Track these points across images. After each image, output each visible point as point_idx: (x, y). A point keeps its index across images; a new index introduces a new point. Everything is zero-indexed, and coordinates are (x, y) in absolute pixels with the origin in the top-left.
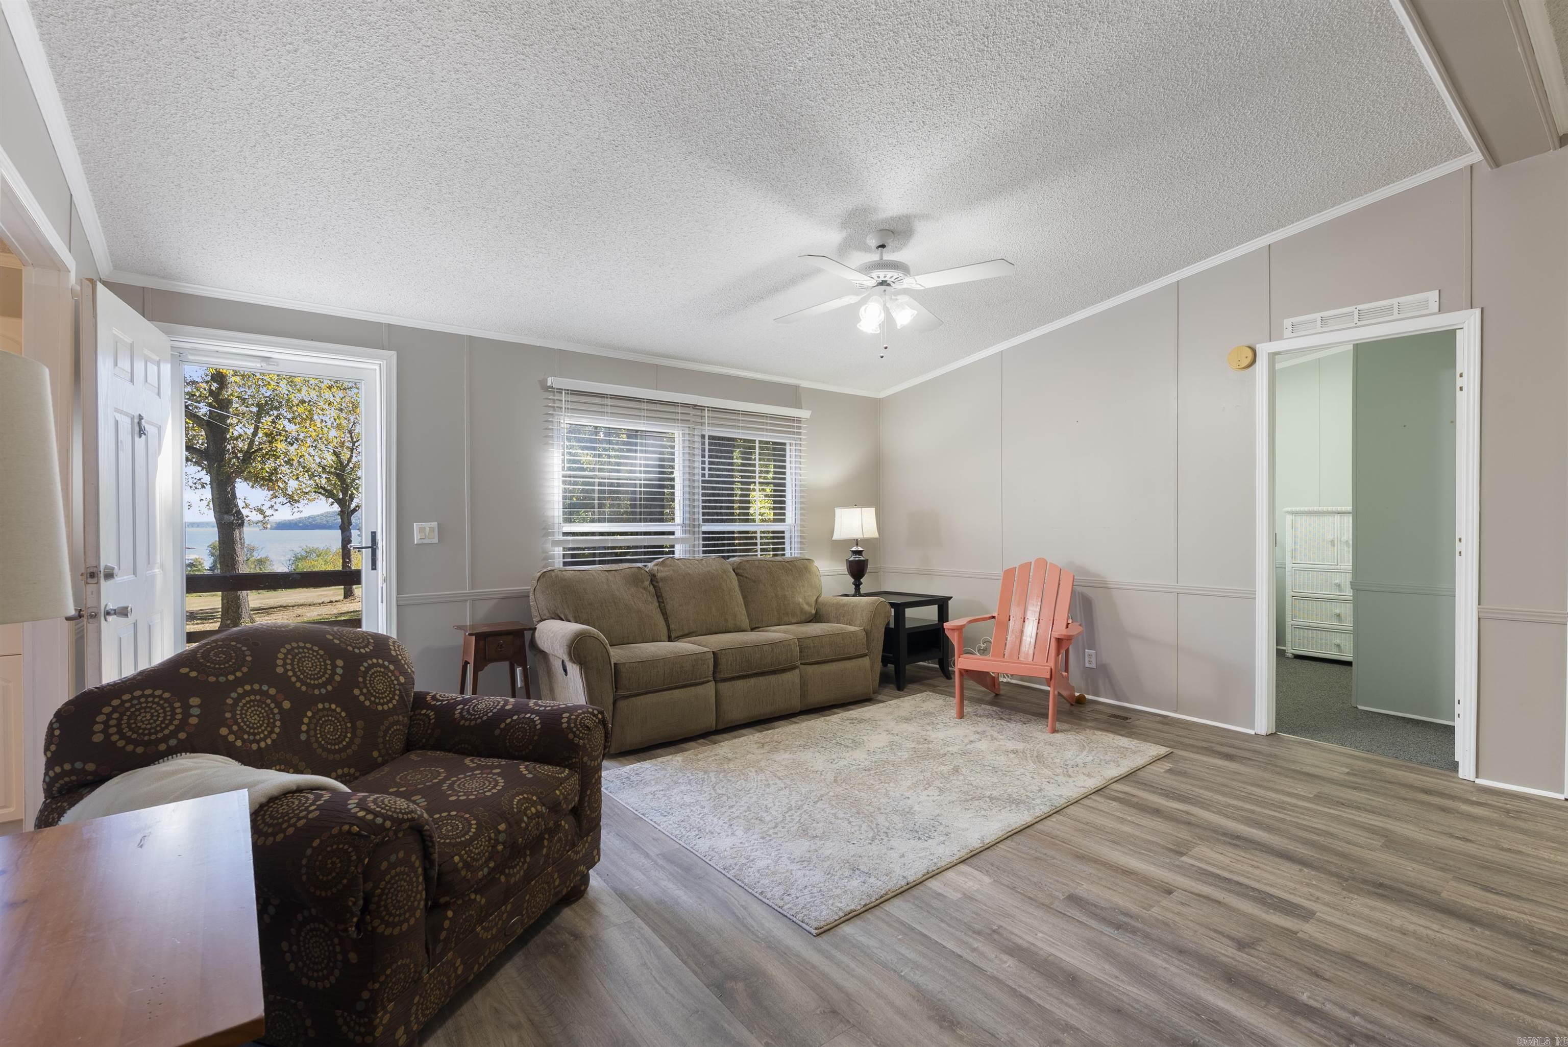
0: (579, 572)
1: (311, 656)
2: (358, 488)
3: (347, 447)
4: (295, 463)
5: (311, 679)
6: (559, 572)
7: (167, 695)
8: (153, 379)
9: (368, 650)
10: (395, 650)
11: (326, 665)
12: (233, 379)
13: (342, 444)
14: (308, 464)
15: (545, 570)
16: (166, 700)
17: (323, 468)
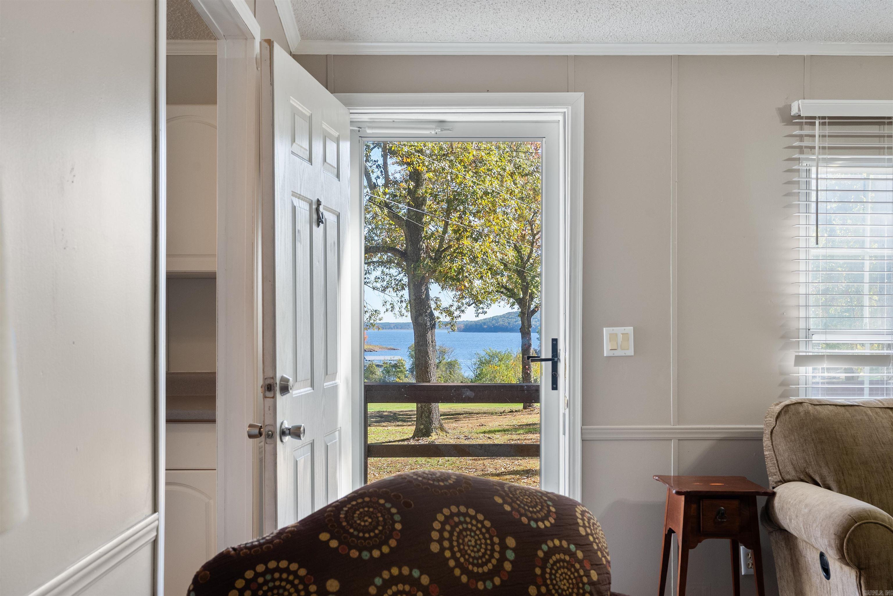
0: (842, 410)
1: (474, 528)
2: (537, 286)
3: (528, 241)
4: (479, 260)
5: (473, 565)
6: (810, 408)
7: (302, 572)
8: (332, 159)
9: (548, 524)
10: (584, 526)
11: (493, 544)
12: (427, 176)
13: (523, 236)
14: (490, 262)
15: (787, 402)
16: (302, 579)
17: (505, 265)
